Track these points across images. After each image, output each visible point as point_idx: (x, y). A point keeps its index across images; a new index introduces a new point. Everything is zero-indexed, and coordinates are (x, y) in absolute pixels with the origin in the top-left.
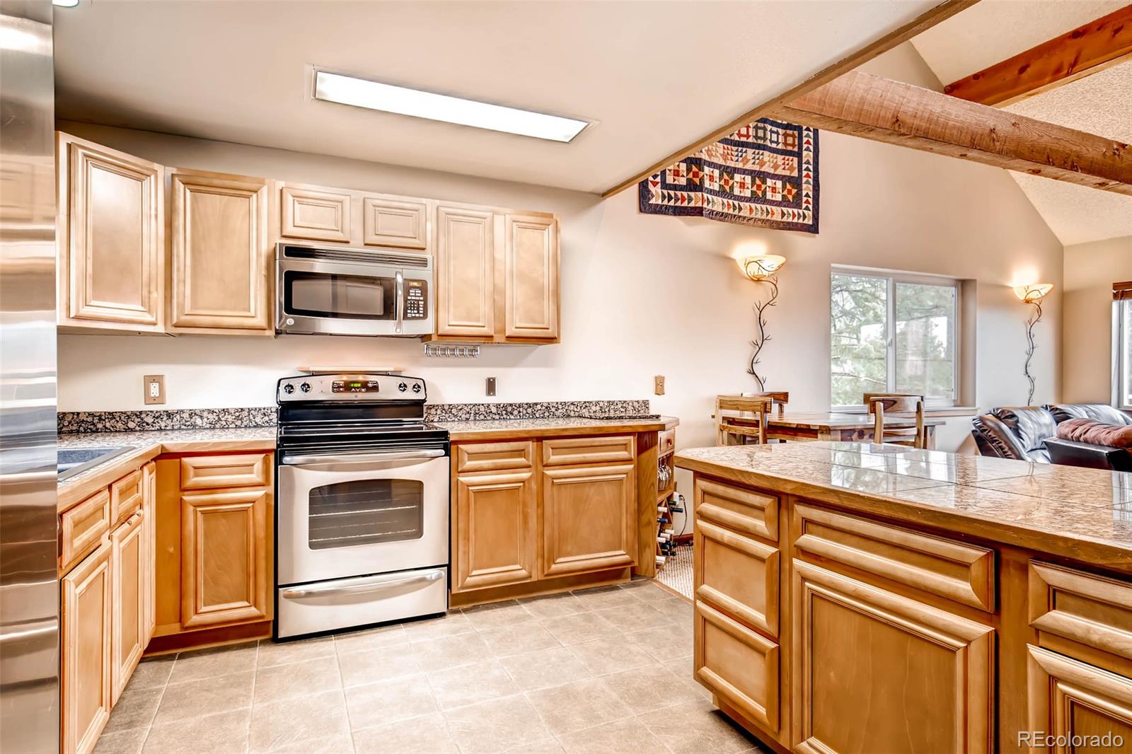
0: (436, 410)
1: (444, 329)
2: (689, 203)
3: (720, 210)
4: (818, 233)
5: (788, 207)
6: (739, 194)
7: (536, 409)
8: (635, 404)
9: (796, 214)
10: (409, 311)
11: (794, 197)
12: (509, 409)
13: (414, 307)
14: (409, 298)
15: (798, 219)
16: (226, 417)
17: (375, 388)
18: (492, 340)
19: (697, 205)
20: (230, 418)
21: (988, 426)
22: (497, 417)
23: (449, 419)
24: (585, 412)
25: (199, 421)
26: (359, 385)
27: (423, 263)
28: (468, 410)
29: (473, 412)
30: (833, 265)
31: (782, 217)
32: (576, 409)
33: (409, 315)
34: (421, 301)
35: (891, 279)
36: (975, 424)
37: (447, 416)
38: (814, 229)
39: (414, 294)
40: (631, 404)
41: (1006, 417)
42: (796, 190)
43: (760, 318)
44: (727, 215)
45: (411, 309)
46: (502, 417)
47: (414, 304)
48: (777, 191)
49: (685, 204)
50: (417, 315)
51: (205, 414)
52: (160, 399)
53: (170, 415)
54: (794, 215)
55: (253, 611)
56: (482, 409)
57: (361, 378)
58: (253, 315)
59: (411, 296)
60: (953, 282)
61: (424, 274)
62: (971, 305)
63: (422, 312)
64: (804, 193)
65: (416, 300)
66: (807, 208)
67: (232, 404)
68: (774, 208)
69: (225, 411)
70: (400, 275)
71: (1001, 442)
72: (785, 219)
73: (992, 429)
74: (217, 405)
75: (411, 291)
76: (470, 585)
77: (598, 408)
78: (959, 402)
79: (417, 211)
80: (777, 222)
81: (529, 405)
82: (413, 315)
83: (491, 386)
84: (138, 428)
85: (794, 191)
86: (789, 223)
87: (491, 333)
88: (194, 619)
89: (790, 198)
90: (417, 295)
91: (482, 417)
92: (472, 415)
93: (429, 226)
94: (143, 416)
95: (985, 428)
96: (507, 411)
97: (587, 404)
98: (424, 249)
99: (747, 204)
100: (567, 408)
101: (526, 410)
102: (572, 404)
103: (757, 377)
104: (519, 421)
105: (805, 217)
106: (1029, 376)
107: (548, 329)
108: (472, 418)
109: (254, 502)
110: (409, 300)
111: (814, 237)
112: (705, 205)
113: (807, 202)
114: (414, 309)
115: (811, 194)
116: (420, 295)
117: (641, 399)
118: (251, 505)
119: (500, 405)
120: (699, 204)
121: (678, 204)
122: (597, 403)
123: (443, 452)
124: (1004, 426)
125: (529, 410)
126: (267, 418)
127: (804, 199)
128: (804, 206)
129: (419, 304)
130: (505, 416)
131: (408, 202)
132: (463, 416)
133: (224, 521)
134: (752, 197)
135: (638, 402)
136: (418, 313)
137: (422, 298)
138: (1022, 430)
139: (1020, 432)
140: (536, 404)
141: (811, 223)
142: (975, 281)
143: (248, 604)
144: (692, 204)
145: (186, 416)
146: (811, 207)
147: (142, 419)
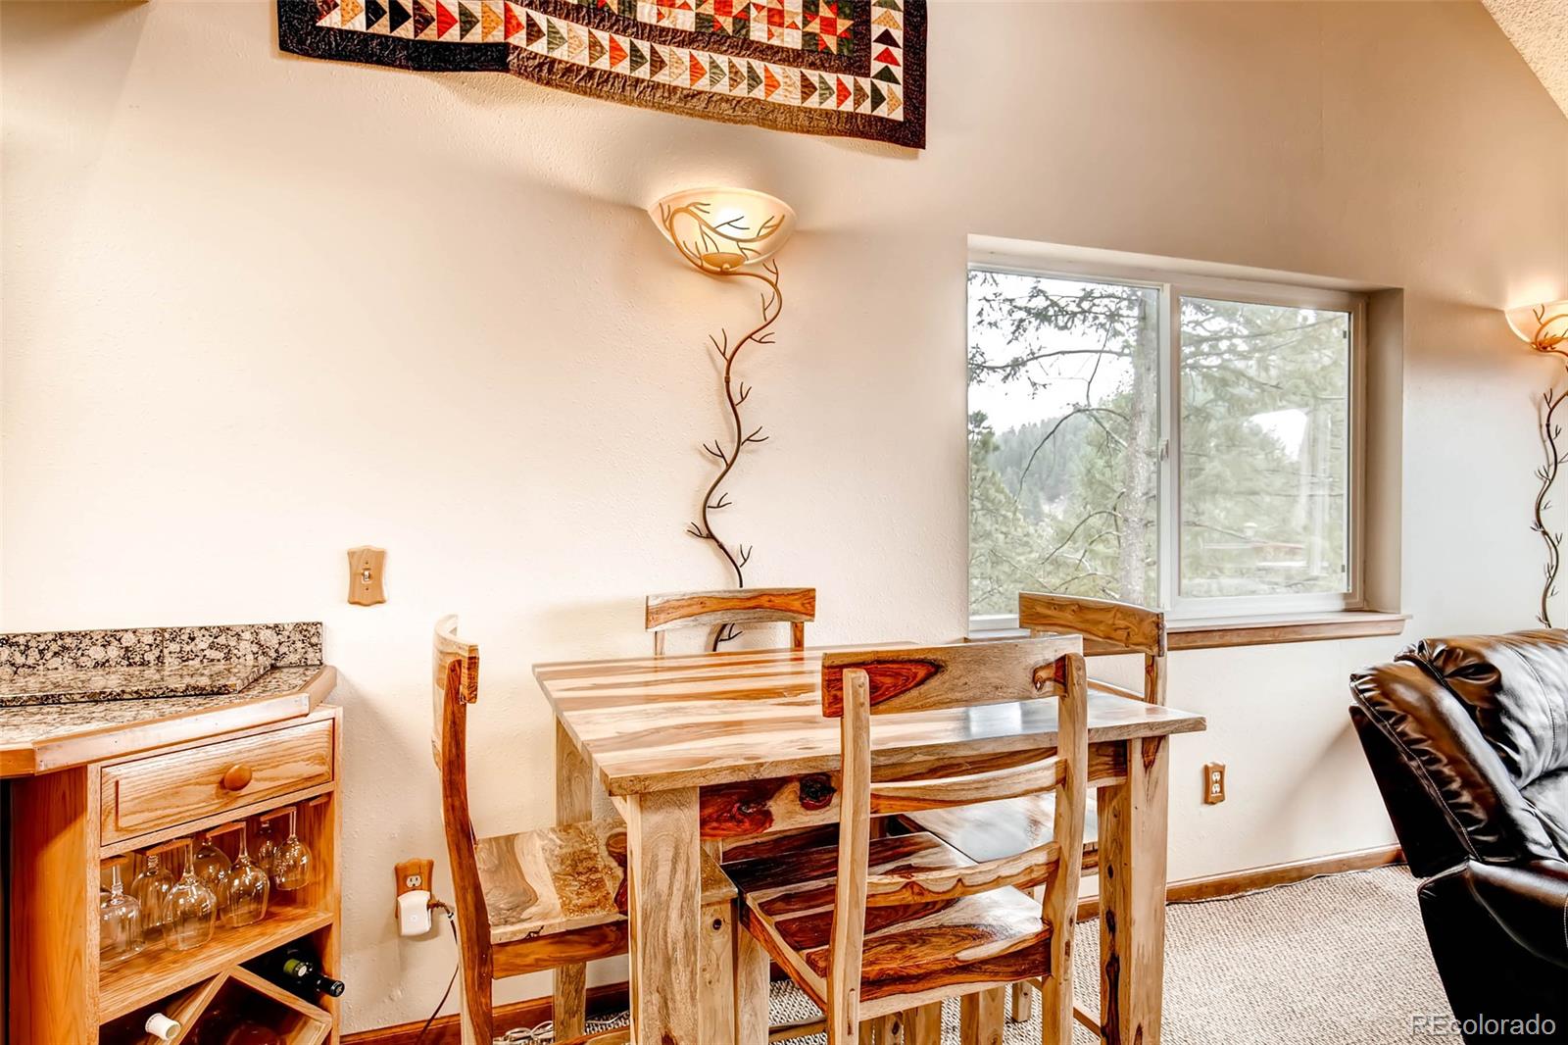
2: (464, 32)
3: (582, 59)
4: (924, 148)
5: (823, 67)
6: (654, 22)
8: (266, 636)
9: (851, 88)
11: (842, 41)
15: (857, 103)
19: (490, 39)
21: (1399, 703)
30: (976, 240)
31: (805, 96)
35: (1167, 287)
36: (1357, 692)
38: (909, 133)
40: (247, 635)
41: (1462, 672)
42: (848, 23)
43: (728, 382)
44: (608, 77)
48: (788, 21)
49: (453, 35)
54: (843, 94)
60: (1344, 299)
62: (1391, 355)
64: (876, 31)
66: (886, 75)
68: (776, 70)
71: (1438, 761)
72: (813, 102)
73: (1408, 711)
77: (114, 652)
78: (1357, 600)
80: (789, 109)
85: (843, 25)
86: (827, 114)
89: (831, 42)
95: (1391, 707)
97: (68, 641)
99: (684, 53)
102: (6, 641)
103: (721, 546)
105: (878, 99)
106: (1545, 533)
111: (916, 157)
112: (519, 39)
113: (886, 58)
115: (898, 35)
117: (288, 617)
120: (497, 36)
121: (430, 34)
122: (110, 637)
124: (1450, 704)
127: (877, 48)
128: (876, 67)
134: (698, 33)
135: (277, 629)
138: (1511, 717)
139: (1505, 721)
141: (898, 115)
142: (1400, 291)
144: (475, 36)
146: (898, 72)
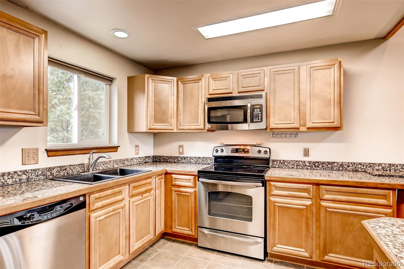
0: (277, 162)
1: (272, 126)
7: (334, 165)
10: (254, 119)
12: (317, 164)
13: (257, 117)
14: (254, 113)
16: (199, 160)
17: (248, 152)
18: (299, 130)
20: (201, 160)
22: (309, 168)
23: (283, 167)
24: (369, 170)
25: (192, 161)
26: (241, 150)
27: (260, 96)
28: (293, 163)
29: (296, 164)
32: (362, 167)
33: (254, 121)
34: (260, 114)
37: (282, 165)
39: (256, 111)
45: (255, 118)
46: (312, 168)
47: (257, 115)
50: (258, 120)
51: (194, 158)
52: (182, 153)
53: (185, 158)
55: (190, 233)
56: (301, 163)
57: (242, 147)
58: (200, 125)
59: (255, 112)
61: (262, 101)
63: (260, 119)
65: (257, 114)
67: (201, 156)
69: (199, 158)
70: (249, 103)
74: (197, 156)
75: (255, 110)
76: (275, 251)
79: (260, 73)
81: (329, 163)
82: (256, 120)
83: (306, 153)
84: (177, 162)
87: (298, 126)
88: (174, 230)
90: (258, 111)
91: (301, 167)
92: (295, 166)
93: (266, 79)
94: (178, 158)
96: (315, 165)
97: (371, 165)
98: (263, 90)
100: (355, 166)
101: (327, 165)
102: (360, 164)
104: (322, 171)
107: (334, 122)
108: (295, 167)
109: (191, 193)
110: (255, 114)
114: (256, 118)
116: (259, 111)
118: (190, 194)
119: (311, 162)
122: (380, 165)
123: (261, 184)
125: (329, 166)
126: (211, 161)
129: (259, 116)
130: (314, 168)
131: (255, 70)
132: (291, 166)
133: (182, 198)
136: (258, 119)
137: (260, 113)
140: (334, 163)
143: (189, 230)
145: (189, 159)
147: (178, 159)
